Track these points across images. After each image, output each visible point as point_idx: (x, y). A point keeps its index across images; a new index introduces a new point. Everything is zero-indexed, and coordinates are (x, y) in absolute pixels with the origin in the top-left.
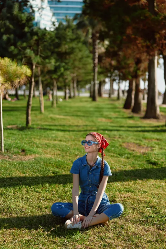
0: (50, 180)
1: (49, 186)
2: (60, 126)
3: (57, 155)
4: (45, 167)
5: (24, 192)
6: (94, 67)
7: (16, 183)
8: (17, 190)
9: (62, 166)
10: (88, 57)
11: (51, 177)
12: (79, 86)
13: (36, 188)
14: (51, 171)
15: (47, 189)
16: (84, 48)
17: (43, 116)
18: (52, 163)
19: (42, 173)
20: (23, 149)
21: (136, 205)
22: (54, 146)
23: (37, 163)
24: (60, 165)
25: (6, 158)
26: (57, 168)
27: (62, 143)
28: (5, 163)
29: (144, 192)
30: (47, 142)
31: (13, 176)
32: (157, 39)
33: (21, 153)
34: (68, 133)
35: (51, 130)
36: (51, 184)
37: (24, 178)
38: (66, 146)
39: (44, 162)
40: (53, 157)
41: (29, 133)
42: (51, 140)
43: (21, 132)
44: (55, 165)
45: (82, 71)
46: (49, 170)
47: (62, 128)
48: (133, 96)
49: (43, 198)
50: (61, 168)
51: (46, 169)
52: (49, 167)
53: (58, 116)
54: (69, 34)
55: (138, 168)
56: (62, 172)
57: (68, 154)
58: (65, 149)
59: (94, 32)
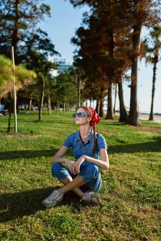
0: (47, 154)
1: (45, 159)
2: (60, 121)
3: (55, 135)
4: (44, 143)
5: (21, 164)
6: (78, 95)
7: (18, 156)
8: (15, 162)
9: (58, 143)
10: (75, 89)
11: (48, 151)
12: (71, 106)
13: (33, 160)
14: (49, 146)
15: (43, 162)
16: (73, 85)
17: (50, 116)
18: (51, 141)
19: (41, 148)
20: (31, 131)
21: (121, 177)
22: (54, 130)
23: (39, 141)
24: (56, 142)
25: (17, 136)
26: (54, 144)
27: (60, 129)
28: (14, 140)
29: (124, 164)
30: (50, 128)
31: (17, 150)
32: (115, 73)
33: (29, 134)
34: (64, 124)
35: (53, 122)
36: (47, 157)
37: (26, 151)
38: (62, 131)
39: (45, 140)
40: (52, 137)
41: (40, 123)
42: (53, 127)
43: (35, 123)
44: (52, 142)
45: (72, 97)
46: (48, 146)
47: (60, 122)
48: (99, 109)
49: (37, 170)
50: (57, 144)
51: (45, 145)
52: (48, 144)
53: (58, 117)
54: (66, 78)
55: (112, 145)
56: (57, 147)
57: (63, 135)
58: (61, 132)
59: (79, 76)
